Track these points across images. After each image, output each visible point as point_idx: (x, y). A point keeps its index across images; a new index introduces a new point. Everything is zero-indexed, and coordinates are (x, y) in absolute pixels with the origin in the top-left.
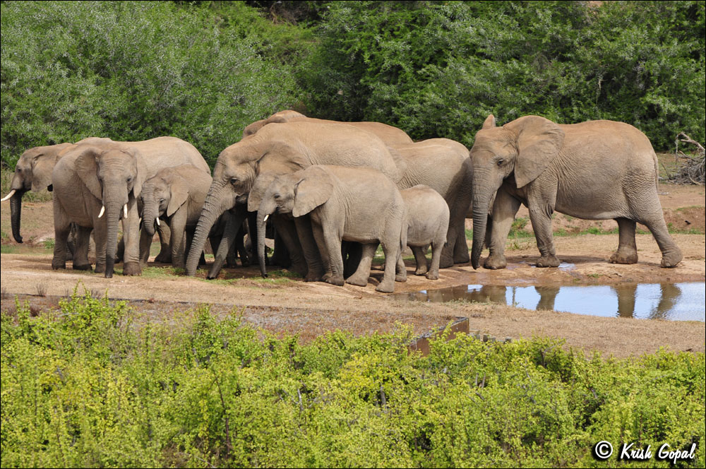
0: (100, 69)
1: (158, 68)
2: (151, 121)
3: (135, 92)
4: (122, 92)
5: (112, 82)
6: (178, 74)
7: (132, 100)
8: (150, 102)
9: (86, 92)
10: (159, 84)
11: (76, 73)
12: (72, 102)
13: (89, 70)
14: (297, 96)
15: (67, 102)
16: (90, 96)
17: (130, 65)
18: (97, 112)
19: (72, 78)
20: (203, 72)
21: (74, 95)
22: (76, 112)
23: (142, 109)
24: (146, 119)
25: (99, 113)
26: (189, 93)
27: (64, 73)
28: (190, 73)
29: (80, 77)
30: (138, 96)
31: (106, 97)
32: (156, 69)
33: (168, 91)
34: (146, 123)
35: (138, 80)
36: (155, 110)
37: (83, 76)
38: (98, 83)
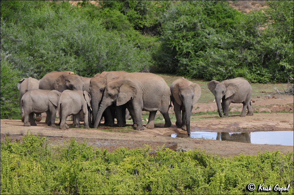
0: (77, 53)
1: (97, 52)
2: (95, 72)
3: (89, 61)
4: (84, 61)
5: (81, 57)
6: (105, 54)
7: (88, 64)
8: (95, 65)
9: (71, 61)
10: (98, 58)
11: (67, 55)
12: (66, 65)
13: (72, 54)
14: (152, 63)
15: (64, 65)
16: (72, 63)
17: (87, 52)
18: (75, 69)
19: (66, 56)
20: (114, 54)
21: (67, 62)
22: (67, 69)
23: (92, 67)
24: (93, 71)
25: (76, 69)
26: (109, 62)
27: (63, 55)
28: (110, 54)
29: (69, 56)
30: (90, 63)
31: (78, 63)
32: (96, 53)
33: (101, 60)
34: (93, 72)
35: (90, 57)
36: (96, 68)
37: (70, 56)
38: (75, 58)
